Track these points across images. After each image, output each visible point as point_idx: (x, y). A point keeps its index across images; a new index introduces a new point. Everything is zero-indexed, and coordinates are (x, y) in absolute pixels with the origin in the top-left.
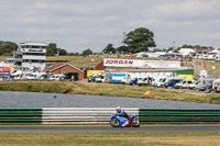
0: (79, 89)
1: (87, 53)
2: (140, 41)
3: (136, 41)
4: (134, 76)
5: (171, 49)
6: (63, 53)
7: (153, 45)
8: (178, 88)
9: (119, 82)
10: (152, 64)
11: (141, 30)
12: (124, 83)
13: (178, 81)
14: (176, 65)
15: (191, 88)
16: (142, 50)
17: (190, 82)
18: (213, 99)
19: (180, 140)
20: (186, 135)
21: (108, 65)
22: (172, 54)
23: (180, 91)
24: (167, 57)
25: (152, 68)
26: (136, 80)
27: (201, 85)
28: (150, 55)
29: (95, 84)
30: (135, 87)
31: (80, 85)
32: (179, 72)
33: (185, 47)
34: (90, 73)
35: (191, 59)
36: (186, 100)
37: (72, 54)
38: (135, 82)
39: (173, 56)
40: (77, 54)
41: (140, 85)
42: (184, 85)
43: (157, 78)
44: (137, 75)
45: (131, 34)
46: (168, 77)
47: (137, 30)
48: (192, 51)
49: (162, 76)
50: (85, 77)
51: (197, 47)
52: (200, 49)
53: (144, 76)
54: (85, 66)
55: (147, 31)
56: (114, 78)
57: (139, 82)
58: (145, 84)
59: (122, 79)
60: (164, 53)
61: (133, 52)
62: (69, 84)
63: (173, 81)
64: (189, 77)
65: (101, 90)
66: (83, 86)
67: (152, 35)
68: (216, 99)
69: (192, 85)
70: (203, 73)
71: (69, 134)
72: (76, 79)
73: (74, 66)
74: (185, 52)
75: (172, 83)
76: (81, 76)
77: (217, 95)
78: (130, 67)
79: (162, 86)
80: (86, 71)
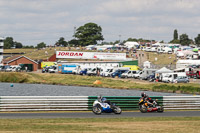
0: (34, 79)
1: (41, 46)
2: (89, 35)
3: (86, 35)
4: (83, 67)
5: (117, 42)
6: (19, 46)
7: (101, 38)
8: (124, 77)
9: (70, 73)
10: (101, 56)
11: (90, 25)
12: (74, 73)
13: (123, 71)
14: (122, 57)
15: (136, 78)
16: (91, 43)
17: (134, 72)
18: (156, 87)
20: (130, 120)
21: (60, 57)
22: (118, 47)
23: (126, 80)
24: (115, 50)
26: (86, 70)
27: (144, 75)
28: (99, 48)
29: (48, 74)
30: (85, 77)
31: (35, 75)
32: (125, 63)
33: (130, 40)
34: (44, 64)
35: (135, 51)
36: (131, 88)
37: (27, 47)
38: (85, 72)
39: (120, 48)
40: (32, 47)
41: (90, 75)
42: (130, 75)
43: (105, 69)
44: (86, 66)
45: (80, 28)
46: (115, 67)
47: (86, 25)
48: (136, 43)
49: (109, 66)
50: (40, 68)
51: (141, 40)
52: (144, 42)
53: (93, 66)
54: (39, 58)
55: (95, 26)
56: (66, 69)
57: (89, 72)
58: (94, 75)
59: (73, 70)
61: (83, 45)
62: (25, 74)
63: (119, 71)
64: (134, 68)
65: (53, 80)
66: (37, 76)
67: (100, 29)
68: (159, 87)
69: (136, 75)
70: (147, 64)
71: (25, 120)
72: (32, 70)
73: (30, 57)
74: (130, 45)
75: (119, 73)
76: (35, 67)
77: (159, 84)
78: (80, 59)
79: (109, 76)
80: (40, 63)
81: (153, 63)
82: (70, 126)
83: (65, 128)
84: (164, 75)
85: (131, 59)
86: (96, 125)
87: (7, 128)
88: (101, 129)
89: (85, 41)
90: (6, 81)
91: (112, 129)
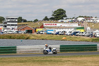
0: (33, 37)
1: (36, 21)
2: (60, 15)
3: (58, 15)
4: (57, 31)
5: (73, 18)
6: (25, 21)
7: (65, 16)
8: (77, 35)
9: (51, 34)
11: (60, 10)
12: (53, 34)
13: (77, 32)
14: (76, 25)
15: (83, 36)
16: (61, 19)
17: (82, 33)
18: (93, 40)
19: (79, 59)
20: (81, 56)
21: (46, 26)
22: (74, 20)
23: (78, 37)
24: (72, 22)
25: (65, 27)
26: (58, 32)
27: (87, 34)
28: (64, 21)
29: (40, 35)
30: (58, 35)
31: (33, 35)
32: (78, 28)
33: (80, 17)
34: (37, 30)
35: (83, 22)
37: (29, 22)
38: (58, 33)
40: (31, 21)
41: (60, 34)
42: (80, 34)
43: (68, 31)
44: (59, 30)
45: (55, 12)
46: (73, 30)
47: (58, 10)
48: (83, 18)
49: (70, 30)
50: (35, 31)
51: (85, 17)
52: (86, 18)
53: (62, 30)
54: (35, 27)
55: (63, 10)
56: (48, 32)
57: (60, 33)
58: (62, 34)
59: (52, 32)
60: (70, 20)
61: (56, 20)
62: (28, 35)
63: (75, 32)
64: (82, 31)
65: (42, 37)
66: (35, 36)
67: (65, 12)
68: (95, 40)
69: (83, 34)
71: (29, 57)
72: (32, 33)
73: (30, 27)
74: (80, 19)
75: (75, 33)
76: (33, 31)
77: (95, 38)
78: (56, 27)
79: (70, 35)
80: (35, 29)
81: (91, 28)
82: (51, 60)
83: (49, 61)
84: (97, 34)
85: (81, 26)
86: (64, 59)
87: (20, 62)
88: (66, 61)
89: (57, 18)
90: (19, 39)
91: (72, 61)
